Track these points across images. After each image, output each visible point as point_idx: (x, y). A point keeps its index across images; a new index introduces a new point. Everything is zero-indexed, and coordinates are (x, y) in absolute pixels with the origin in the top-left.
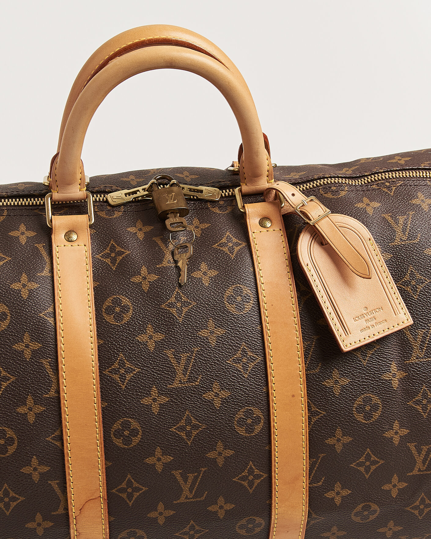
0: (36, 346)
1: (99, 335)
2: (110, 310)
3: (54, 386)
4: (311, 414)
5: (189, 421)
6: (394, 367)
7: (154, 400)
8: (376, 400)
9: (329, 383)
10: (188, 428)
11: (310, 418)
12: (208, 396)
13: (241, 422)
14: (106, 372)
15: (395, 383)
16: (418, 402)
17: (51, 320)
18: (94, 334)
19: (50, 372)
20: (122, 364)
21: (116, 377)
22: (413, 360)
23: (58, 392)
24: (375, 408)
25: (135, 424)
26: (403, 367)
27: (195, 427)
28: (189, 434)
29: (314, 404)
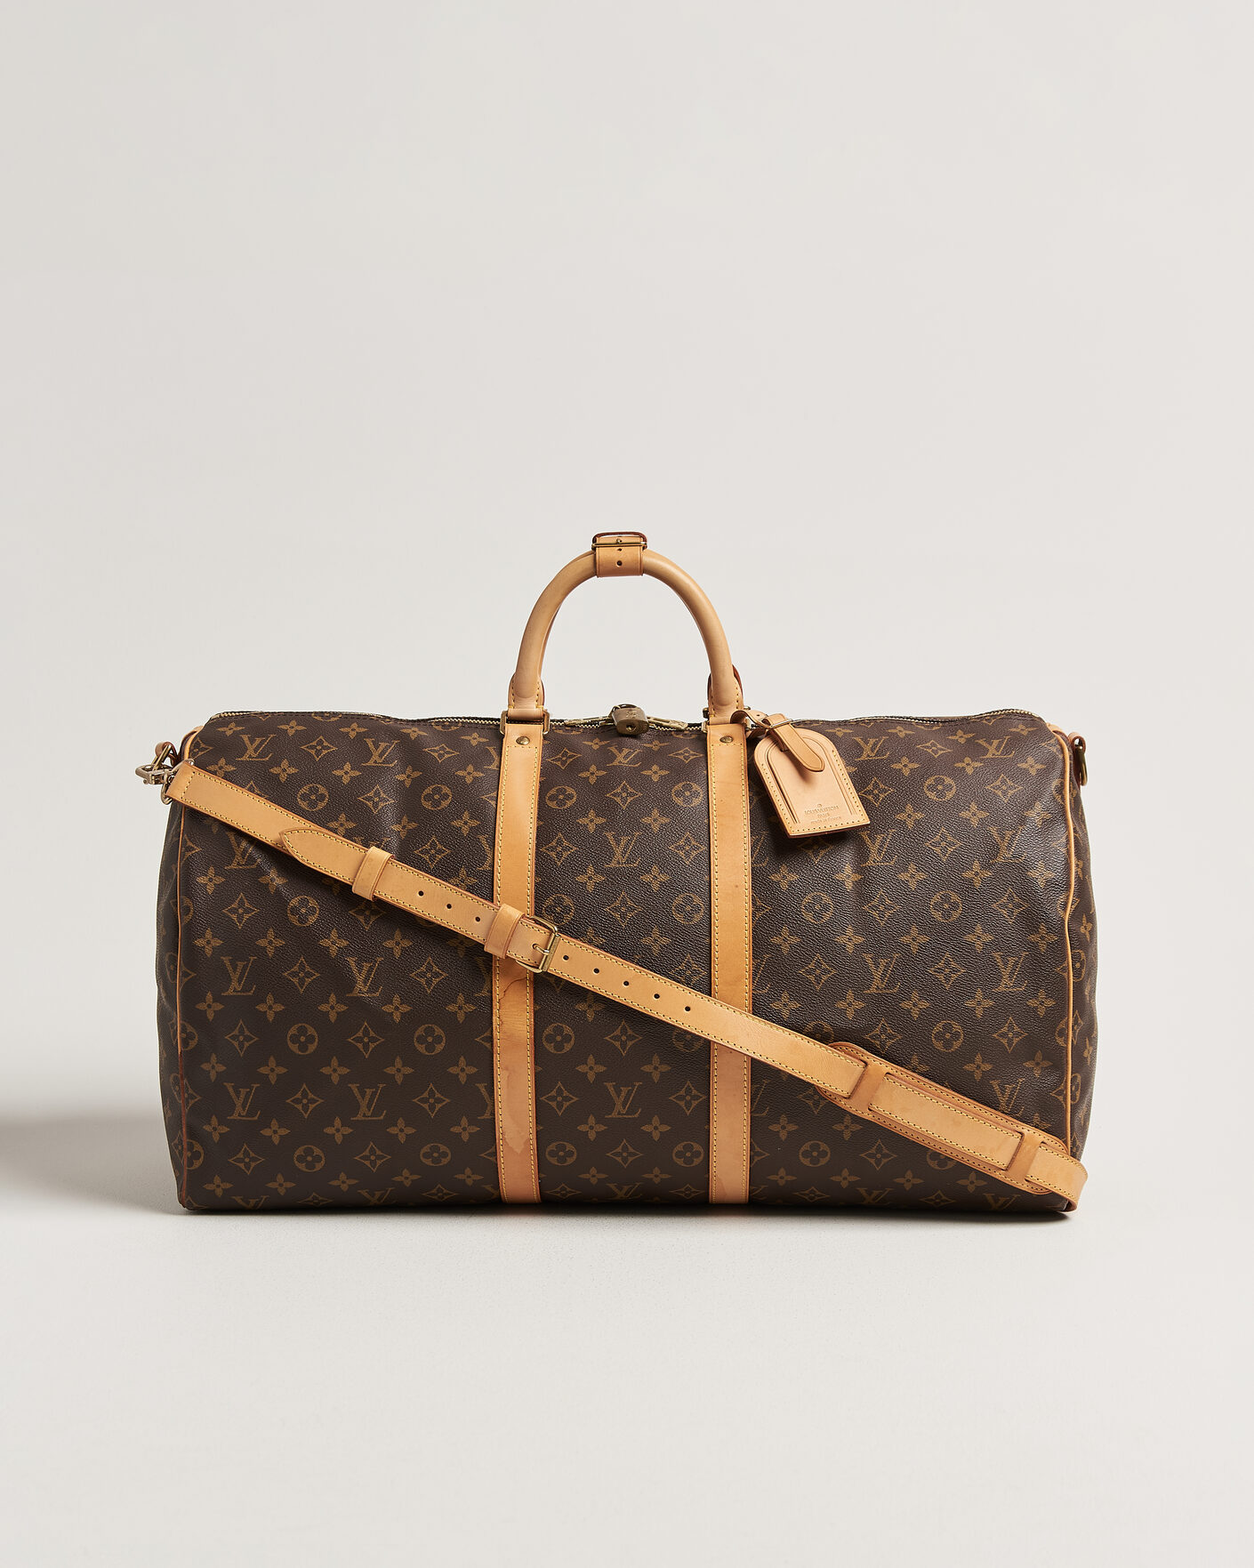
0: (474, 823)
1: (539, 818)
2: (552, 798)
3: (489, 860)
4: (756, 908)
5: (624, 902)
6: (848, 869)
7: (590, 878)
8: (826, 899)
9: (775, 878)
10: (623, 909)
11: (754, 914)
12: (647, 878)
13: (680, 909)
14: (543, 850)
15: (849, 886)
16: (875, 908)
17: (493, 803)
18: (535, 815)
19: (487, 848)
20: (559, 843)
21: (553, 854)
22: (870, 863)
23: (492, 866)
24: (825, 908)
25: (567, 901)
26: (859, 870)
27: (631, 909)
28: (623, 916)
29: (760, 898)
